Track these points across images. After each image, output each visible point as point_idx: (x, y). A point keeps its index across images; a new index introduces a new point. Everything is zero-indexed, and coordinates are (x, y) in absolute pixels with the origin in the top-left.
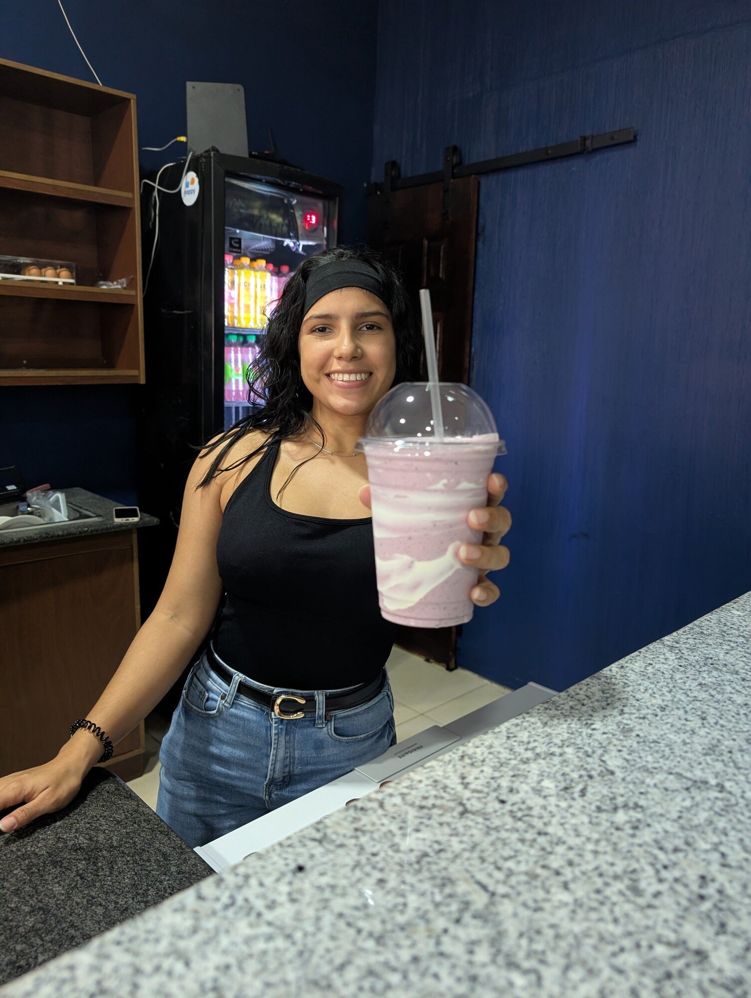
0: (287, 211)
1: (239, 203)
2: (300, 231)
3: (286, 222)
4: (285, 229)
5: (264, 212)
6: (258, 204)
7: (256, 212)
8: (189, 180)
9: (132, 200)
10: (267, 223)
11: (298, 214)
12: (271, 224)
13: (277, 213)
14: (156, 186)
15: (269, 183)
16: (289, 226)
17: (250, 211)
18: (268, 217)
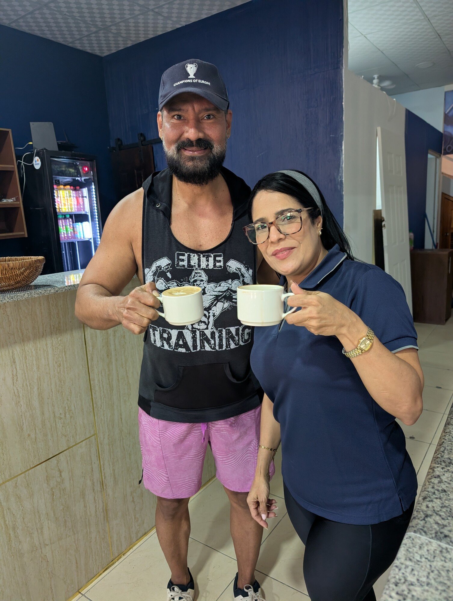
0: (76, 167)
1: (56, 166)
2: (82, 174)
3: (76, 171)
4: (76, 174)
5: (67, 169)
6: (64, 166)
7: (64, 169)
8: (36, 160)
9: (14, 168)
10: (69, 173)
11: (80, 168)
12: (70, 173)
13: (72, 169)
14: (22, 162)
15: (66, 158)
16: (77, 173)
17: (61, 169)
18: (68, 170)
